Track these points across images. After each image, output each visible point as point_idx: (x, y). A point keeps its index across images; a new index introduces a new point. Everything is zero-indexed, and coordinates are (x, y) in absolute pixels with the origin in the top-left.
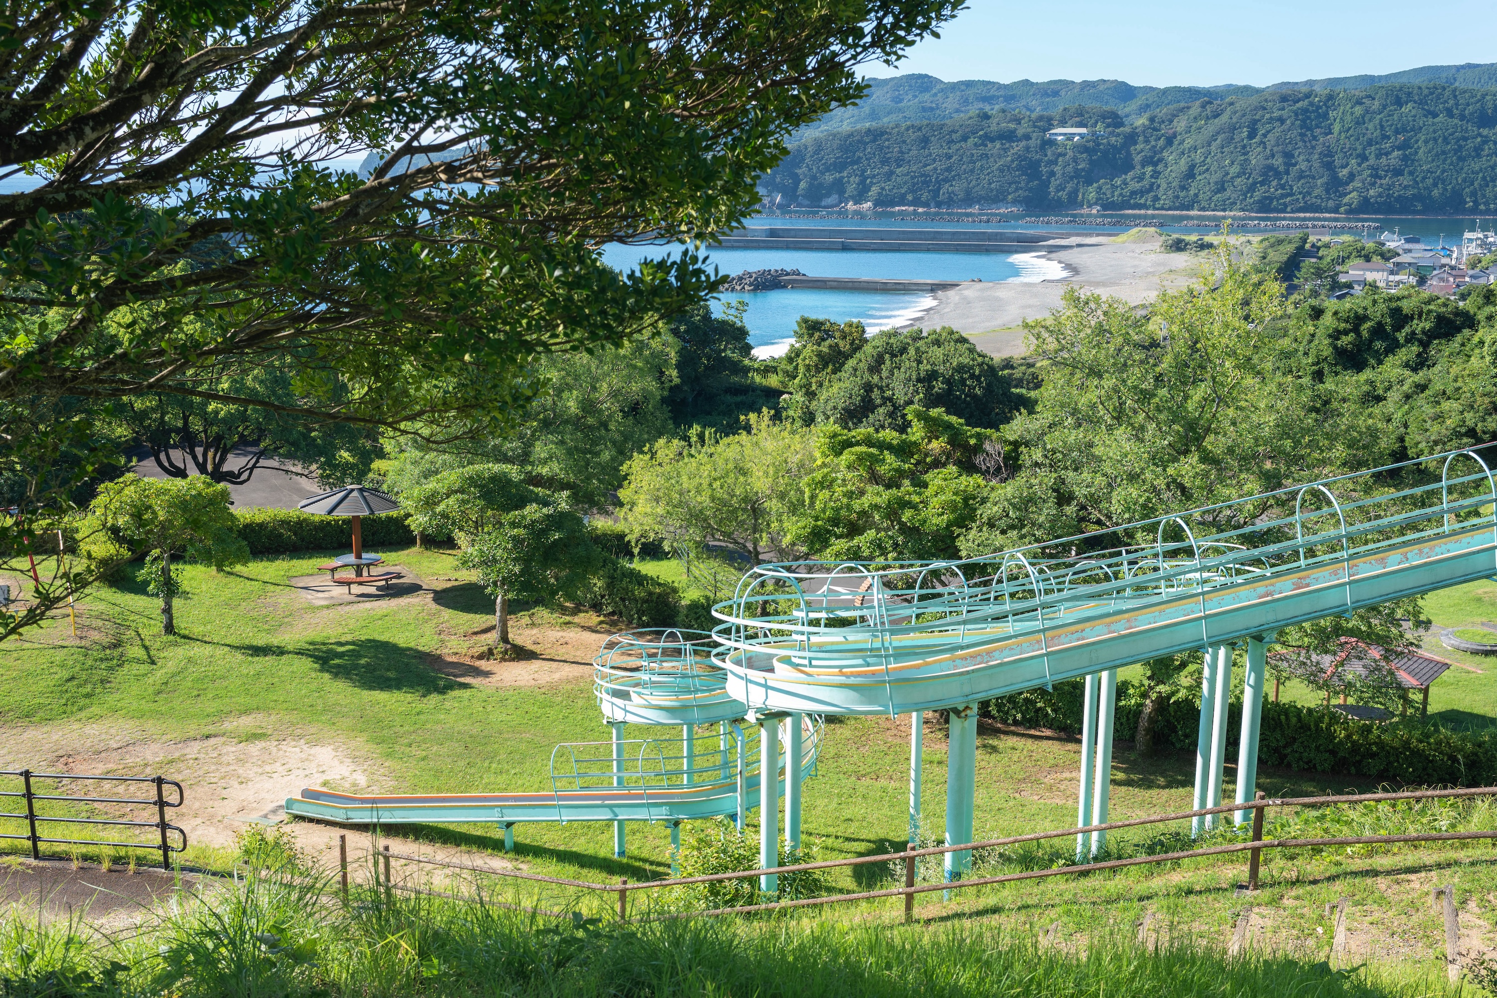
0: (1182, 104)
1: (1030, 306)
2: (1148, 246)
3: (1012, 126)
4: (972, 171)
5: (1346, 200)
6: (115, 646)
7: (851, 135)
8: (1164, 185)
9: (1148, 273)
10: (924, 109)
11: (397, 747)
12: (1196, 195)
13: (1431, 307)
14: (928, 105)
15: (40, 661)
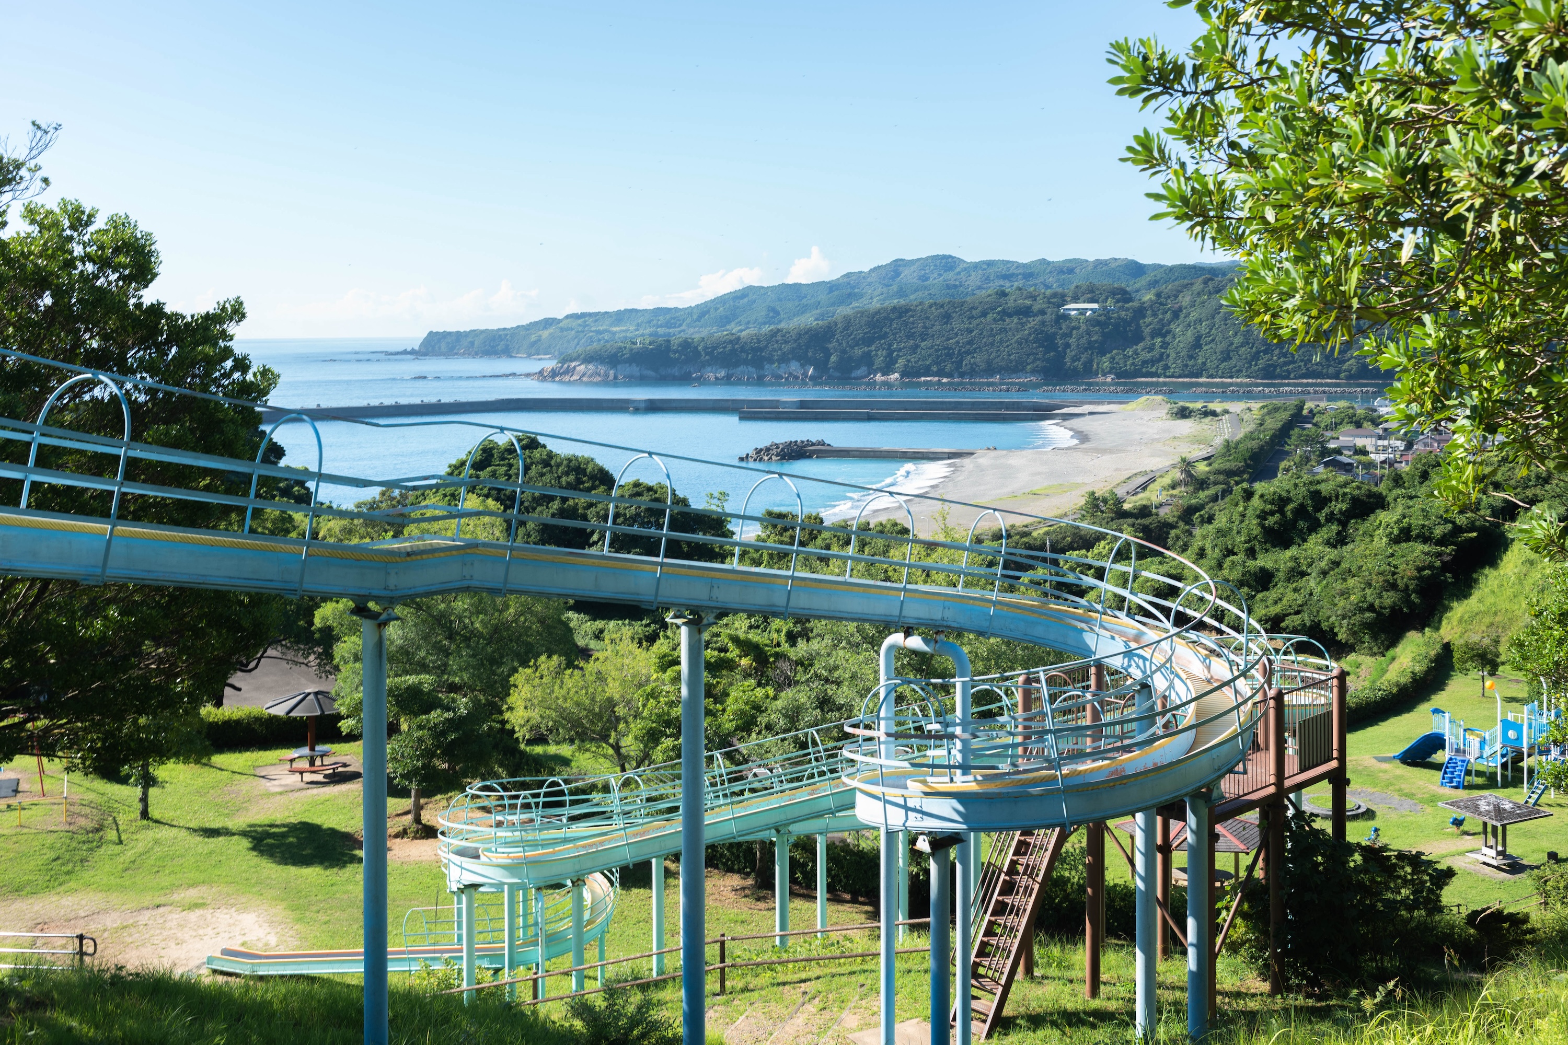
0: (1186, 281)
1: (1039, 473)
2: (1156, 413)
3: (1028, 302)
4: (992, 344)
5: (1345, 366)
6: (97, 830)
7: (878, 312)
8: (1173, 355)
9: (1153, 440)
10: (948, 287)
11: (307, 913)
12: (1204, 364)
13: (1348, 490)
14: (952, 282)
15: (34, 844)
